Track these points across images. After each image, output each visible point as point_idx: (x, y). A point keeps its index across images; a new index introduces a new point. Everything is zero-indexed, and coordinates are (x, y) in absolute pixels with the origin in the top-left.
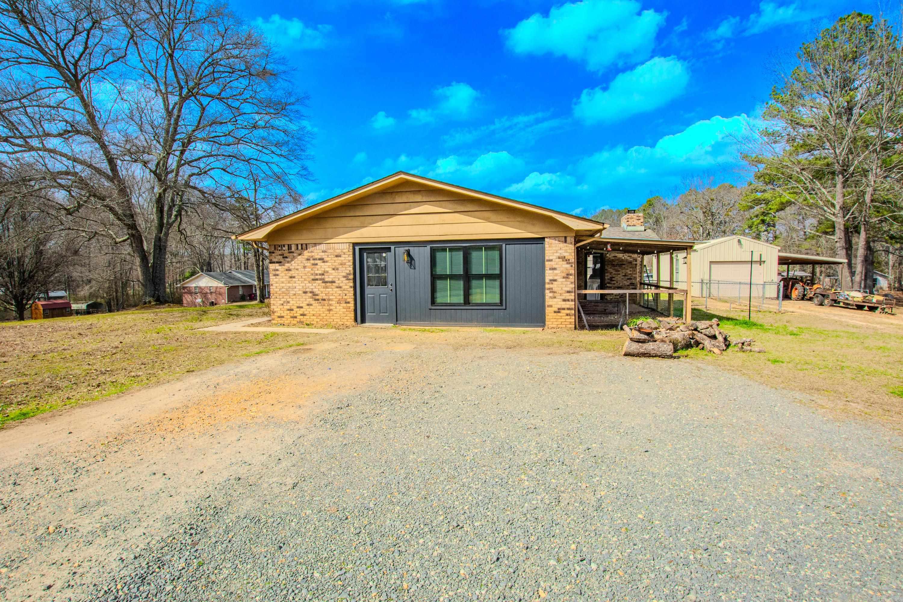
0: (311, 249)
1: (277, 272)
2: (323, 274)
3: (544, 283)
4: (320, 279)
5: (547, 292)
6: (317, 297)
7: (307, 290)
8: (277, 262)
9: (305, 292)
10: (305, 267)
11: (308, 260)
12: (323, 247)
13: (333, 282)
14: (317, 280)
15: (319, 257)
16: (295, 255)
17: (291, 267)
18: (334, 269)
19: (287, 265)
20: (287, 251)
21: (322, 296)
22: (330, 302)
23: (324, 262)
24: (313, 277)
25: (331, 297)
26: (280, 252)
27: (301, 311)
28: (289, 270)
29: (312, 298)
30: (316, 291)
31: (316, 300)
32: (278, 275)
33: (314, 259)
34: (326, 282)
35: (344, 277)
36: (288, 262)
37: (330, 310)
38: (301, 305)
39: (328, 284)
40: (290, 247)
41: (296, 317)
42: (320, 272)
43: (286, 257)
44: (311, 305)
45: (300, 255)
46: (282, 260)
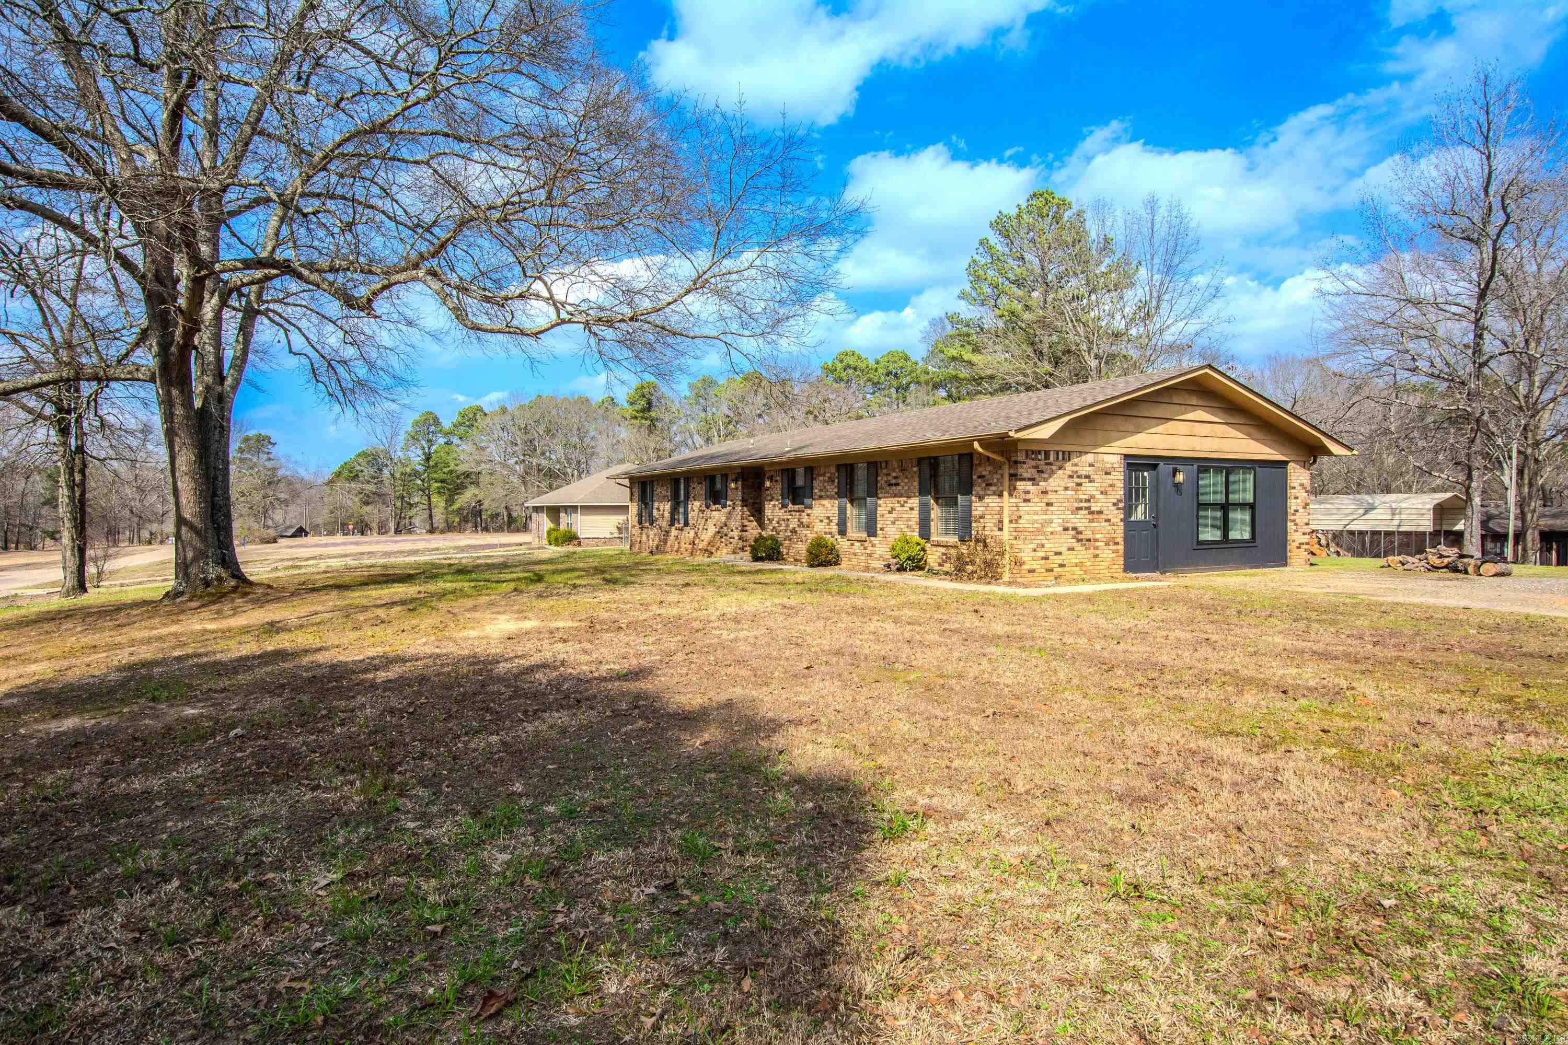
0: (1074, 460)
1: (1028, 496)
2: (1089, 501)
3: (1286, 513)
4: (1088, 508)
5: (1289, 524)
6: (1080, 537)
7: (1069, 525)
8: (1030, 479)
9: (1066, 529)
10: (1066, 489)
11: (1071, 477)
12: (1089, 458)
13: (1100, 512)
14: (1081, 509)
15: (1084, 473)
16: (1054, 468)
17: (1049, 488)
18: (1102, 493)
19: (1042, 484)
20: (1043, 462)
21: (1088, 534)
22: (1097, 544)
23: (1090, 481)
24: (1076, 504)
25: (1097, 536)
26: (1033, 463)
27: (1059, 560)
28: (1045, 492)
29: (1074, 537)
30: (1081, 527)
31: (1081, 541)
32: (1029, 501)
33: (1079, 477)
34: (1092, 513)
35: (1114, 505)
36: (1045, 480)
37: (1096, 556)
38: (1059, 550)
39: (1095, 516)
40: (1047, 454)
41: (1051, 570)
42: (1086, 497)
43: (1042, 472)
44: (1073, 549)
45: (1060, 468)
46: (1036, 476)
